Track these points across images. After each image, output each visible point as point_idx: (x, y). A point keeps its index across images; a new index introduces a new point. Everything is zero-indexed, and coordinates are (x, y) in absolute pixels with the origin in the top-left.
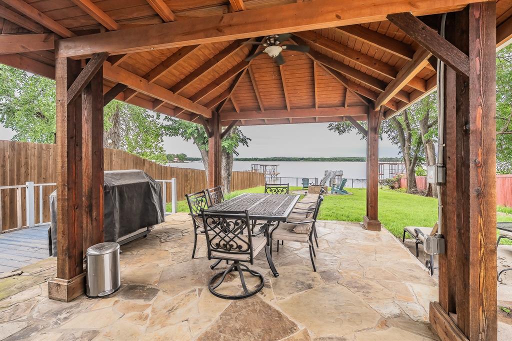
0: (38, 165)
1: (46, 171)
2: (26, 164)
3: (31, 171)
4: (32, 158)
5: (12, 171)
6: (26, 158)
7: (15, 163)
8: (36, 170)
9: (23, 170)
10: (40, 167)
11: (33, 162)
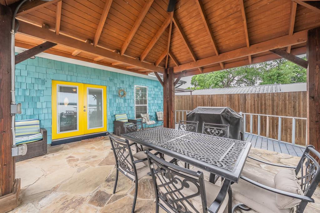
0: (272, 105)
1: (277, 108)
2: (265, 104)
3: (268, 108)
4: (269, 101)
5: (258, 107)
6: (265, 101)
7: (260, 103)
8: (271, 107)
9: (263, 107)
10: (273, 106)
11: (269, 103)
